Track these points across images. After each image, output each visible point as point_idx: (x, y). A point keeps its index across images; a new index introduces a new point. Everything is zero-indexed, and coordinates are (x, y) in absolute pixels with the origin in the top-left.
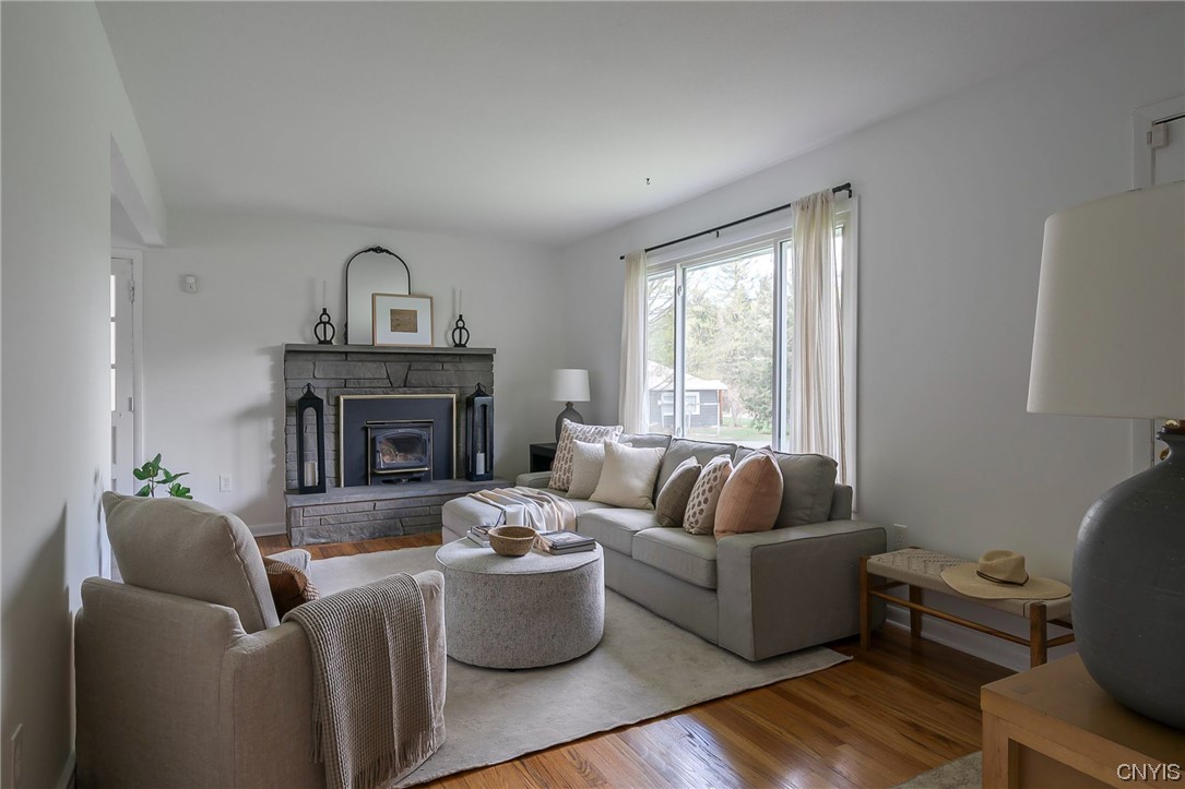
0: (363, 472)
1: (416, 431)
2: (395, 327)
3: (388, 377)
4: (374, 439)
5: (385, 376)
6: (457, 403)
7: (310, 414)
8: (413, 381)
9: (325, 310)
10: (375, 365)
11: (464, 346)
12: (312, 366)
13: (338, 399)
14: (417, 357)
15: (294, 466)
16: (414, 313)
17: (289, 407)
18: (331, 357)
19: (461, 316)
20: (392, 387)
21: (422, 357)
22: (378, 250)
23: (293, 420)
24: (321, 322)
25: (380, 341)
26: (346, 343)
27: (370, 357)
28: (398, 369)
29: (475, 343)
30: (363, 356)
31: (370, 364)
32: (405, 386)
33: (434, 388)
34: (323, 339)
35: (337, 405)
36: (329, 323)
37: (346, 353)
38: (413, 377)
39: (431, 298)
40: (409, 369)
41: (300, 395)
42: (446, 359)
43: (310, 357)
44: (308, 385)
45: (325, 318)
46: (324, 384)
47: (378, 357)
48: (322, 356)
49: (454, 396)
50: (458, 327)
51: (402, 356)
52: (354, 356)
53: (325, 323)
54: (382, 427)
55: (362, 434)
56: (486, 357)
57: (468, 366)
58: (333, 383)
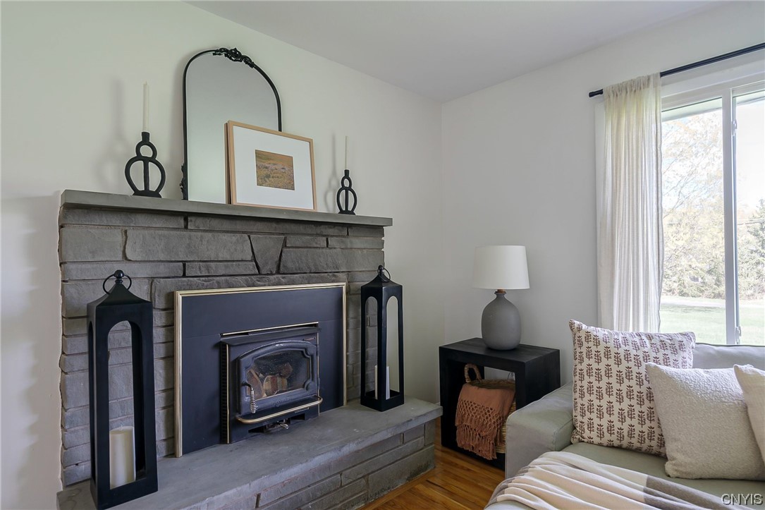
0: (216, 422)
1: (299, 342)
2: (263, 179)
3: (254, 259)
4: (236, 364)
5: (249, 257)
6: (347, 293)
7: (121, 335)
8: (290, 265)
9: (146, 136)
10: (234, 238)
11: (352, 213)
12: (119, 238)
13: (171, 298)
14: (293, 227)
15: (82, 436)
16: (289, 161)
17: (69, 318)
18: (158, 222)
19: (347, 172)
20: (260, 274)
21: (301, 228)
22: (234, 55)
23: (82, 344)
24: (139, 157)
25: (241, 199)
26: (186, 197)
27: (227, 225)
28: (267, 245)
29: (366, 209)
30: (215, 223)
31: (225, 237)
32: (278, 272)
33: (316, 274)
34: (141, 187)
35: (170, 308)
36: (153, 160)
37: (186, 216)
38: (290, 258)
39: (310, 142)
40: (285, 245)
41: (96, 294)
42: (331, 231)
43: (116, 220)
44: (118, 275)
45: (146, 151)
46: (143, 271)
47: (239, 226)
48: (142, 220)
49: (343, 285)
50: (343, 187)
51: (274, 225)
52: (199, 221)
53: (146, 160)
54: (246, 341)
55: (216, 354)
56: (375, 229)
57: (359, 242)
58: (163, 270)
